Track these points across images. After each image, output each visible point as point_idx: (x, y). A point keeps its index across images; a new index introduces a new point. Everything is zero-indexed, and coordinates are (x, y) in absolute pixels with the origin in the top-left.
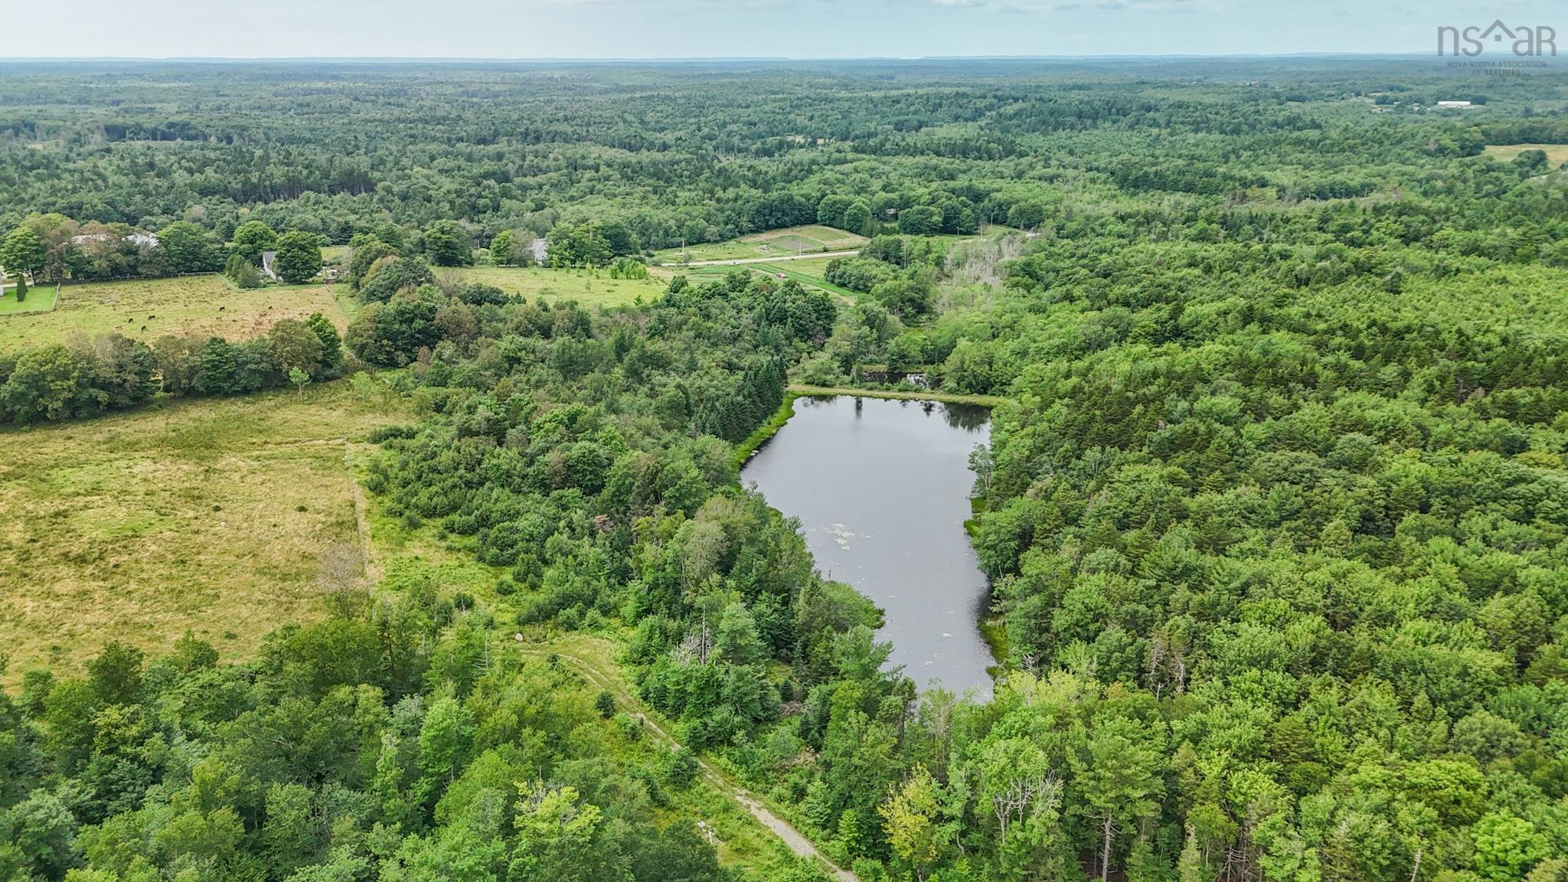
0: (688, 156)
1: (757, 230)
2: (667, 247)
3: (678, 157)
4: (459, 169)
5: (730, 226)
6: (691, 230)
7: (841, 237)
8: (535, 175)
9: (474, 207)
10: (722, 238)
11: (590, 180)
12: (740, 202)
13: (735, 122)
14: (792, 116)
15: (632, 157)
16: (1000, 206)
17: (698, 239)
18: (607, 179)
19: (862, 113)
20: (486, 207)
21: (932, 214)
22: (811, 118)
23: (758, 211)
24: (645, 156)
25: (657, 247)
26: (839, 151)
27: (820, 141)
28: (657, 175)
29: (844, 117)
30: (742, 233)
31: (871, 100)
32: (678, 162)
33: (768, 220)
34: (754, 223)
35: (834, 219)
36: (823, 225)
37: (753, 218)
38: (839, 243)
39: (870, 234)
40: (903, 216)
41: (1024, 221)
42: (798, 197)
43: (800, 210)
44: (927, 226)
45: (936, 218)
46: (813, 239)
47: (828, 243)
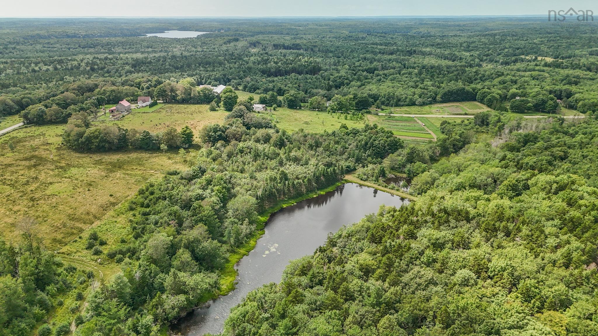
2: (396, 105)
5: (430, 99)
17: (413, 104)
21: (528, 102)
23: (446, 94)
30: (435, 102)
33: (450, 98)
34: (443, 99)
35: (482, 100)
36: (478, 102)
37: (442, 96)
38: (475, 111)
39: (494, 108)
40: (512, 102)
41: (586, 109)
42: (468, 89)
43: (467, 94)
44: (524, 107)
45: (530, 104)
46: (466, 108)
47: (471, 111)
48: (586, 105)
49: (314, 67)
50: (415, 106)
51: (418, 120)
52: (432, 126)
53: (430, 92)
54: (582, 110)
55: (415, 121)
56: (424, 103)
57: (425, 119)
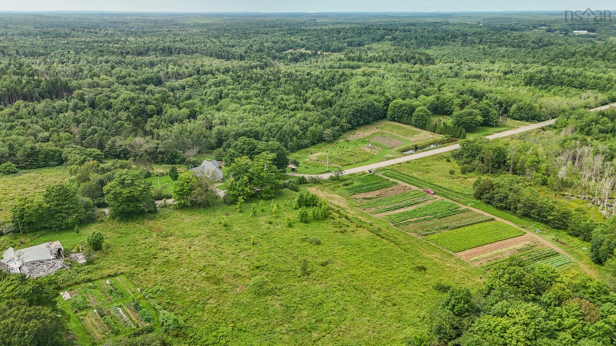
0: (258, 63)
1: (353, 129)
2: (300, 148)
3: (253, 64)
4: (130, 76)
5: (337, 128)
6: (314, 134)
7: (417, 133)
10: (335, 138)
13: (267, 42)
14: (292, 39)
15: (228, 64)
16: (501, 104)
17: (318, 140)
19: (326, 37)
21: (475, 115)
22: (302, 40)
23: (353, 115)
26: (340, 60)
27: (319, 52)
29: (320, 39)
30: (344, 130)
31: (325, 31)
33: (359, 121)
34: (350, 123)
35: (401, 117)
36: (391, 120)
37: (350, 120)
38: (419, 139)
39: (434, 130)
40: (457, 117)
41: (523, 115)
42: (375, 102)
43: (377, 111)
44: (475, 123)
45: (479, 118)
46: (397, 135)
47: (412, 139)
48: (520, 109)
49: (54, 84)
50: (323, 143)
51: (396, 180)
52: (445, 191)
53: (327, 114)
54: (517, 117)
55: (395, 183)
56: (334, 136)
57: (399, 174)
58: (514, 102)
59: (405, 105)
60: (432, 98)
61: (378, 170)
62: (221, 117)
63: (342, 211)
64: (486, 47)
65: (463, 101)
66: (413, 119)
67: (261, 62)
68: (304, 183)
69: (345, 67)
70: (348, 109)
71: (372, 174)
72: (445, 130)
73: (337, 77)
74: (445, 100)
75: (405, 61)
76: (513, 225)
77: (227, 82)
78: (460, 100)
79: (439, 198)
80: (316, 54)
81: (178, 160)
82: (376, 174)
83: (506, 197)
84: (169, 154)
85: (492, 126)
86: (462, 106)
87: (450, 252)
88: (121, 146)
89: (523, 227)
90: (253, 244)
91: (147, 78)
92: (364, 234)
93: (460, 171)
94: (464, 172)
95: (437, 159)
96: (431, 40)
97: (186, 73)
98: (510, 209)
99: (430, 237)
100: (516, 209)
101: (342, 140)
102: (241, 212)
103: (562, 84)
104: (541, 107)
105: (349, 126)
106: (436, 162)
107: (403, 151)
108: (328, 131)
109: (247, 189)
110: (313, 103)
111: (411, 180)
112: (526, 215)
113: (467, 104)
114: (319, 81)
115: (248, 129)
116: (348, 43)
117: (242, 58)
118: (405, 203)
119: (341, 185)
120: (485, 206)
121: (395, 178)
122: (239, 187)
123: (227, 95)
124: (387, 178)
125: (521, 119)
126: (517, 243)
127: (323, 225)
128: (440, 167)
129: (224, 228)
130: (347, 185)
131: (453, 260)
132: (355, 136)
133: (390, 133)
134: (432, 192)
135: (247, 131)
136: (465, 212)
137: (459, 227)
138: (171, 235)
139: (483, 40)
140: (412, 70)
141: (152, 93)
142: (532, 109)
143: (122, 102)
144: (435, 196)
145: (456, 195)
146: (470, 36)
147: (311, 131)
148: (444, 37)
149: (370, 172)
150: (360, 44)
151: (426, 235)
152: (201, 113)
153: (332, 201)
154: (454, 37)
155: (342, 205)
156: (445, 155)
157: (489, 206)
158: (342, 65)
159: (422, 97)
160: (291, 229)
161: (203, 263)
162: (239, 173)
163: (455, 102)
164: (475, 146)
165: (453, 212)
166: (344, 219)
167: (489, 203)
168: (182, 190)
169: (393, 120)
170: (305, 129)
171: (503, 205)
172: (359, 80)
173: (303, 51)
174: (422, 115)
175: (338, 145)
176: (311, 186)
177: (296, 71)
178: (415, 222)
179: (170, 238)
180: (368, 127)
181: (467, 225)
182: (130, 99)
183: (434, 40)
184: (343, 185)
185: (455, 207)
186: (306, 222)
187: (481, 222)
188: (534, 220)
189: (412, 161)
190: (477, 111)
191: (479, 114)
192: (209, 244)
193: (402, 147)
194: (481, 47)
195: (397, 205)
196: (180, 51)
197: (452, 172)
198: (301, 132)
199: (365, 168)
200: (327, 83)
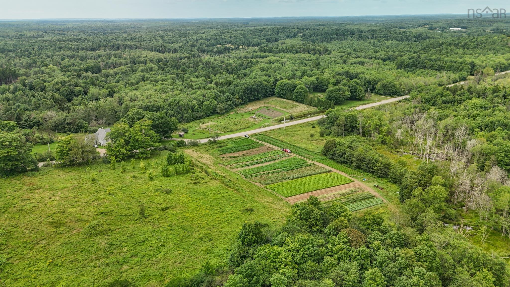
0: (187, 55)
1: (244, 103)
2: (194, 119)
3: (183, 55)
4: (74, 65)
5: (230, 103)
6: (208, 107)
7: (296, 106)
8: (115, 67)
9: (72, 92)
10: (227, 111)
11: (142, 71)
12: (232, 87)
13: (201, 39)
14: (223, 37)
15: (161, 56)
16: (369, 82)
17: (212, 112)
18: (151, 69)
19: (250, 35)
20: (80, 91)
21: (344, 91)
22: (231, 37)
23: (244, 92)
24: (168, 55)
25: (188, 121)
26: (254, 52)
27: (241, 47)
28: (176, 66)
29: (244, 37)
30: (236, 106)
31: (251, 30)
32: (184, 58)
33: (250, 97)
34: (242, 99)
35: (285, 94)
36: (278, 97)
37: (242, 97)
38: (296, 111)
39: (310, 104)
40: (328, 92)
41: (386, 91)
42: (264, 82)
43: (266, 89)
44: (343, 98)
45: (347, 93)
46: (279, 108)
47: (290, 111)
48: (384, 86)
50: (217, 115)
51: (264, 143)
52: (300, 150)
53: (223, 92)
54: (382, 92)
55: (263, 145)
56: (226, 109)
57: (268, 138)
58: (380, 80)
59: (288, 84)
60: (313, 78)
61: (252, 136)
62: (133, 95)
63: (204, 167)
64: (376, 41)
65: (337, 80)
66: (295, 95)
67: (191, 54)
68: (183, 146)
69: (257, 57)
70: (239, 88)
71: (246, 139)
72: (319, 104)
73: (245, 64)
74: (323, 80)
75: (306, 52)
76: (346, 175)
77: (154, 69)
78: (334, 79)
79: (293, 155)
80: (238, 48)
81: (83, 130)
82: (250, 138)
83: (345, 153)
84: (76, 124)
85: (358, 100)
86: (336, 84)
87: (282, 197)
88: (35, 118)
89: (353, 177)
90: (110, 194)
91: (88, 67)
92: (214, 184)
93: (319, 134)
94: (322, 135)
95: (305, 126)
96: (333, 36)
97: (123, 63)
98: (347, 163)
99: (270, 186)
100: (351, 162)
101: (234, 113)
102: (114, 169)
103: (425, 67)
104: (401, 85)
105: (241, 101)
106: (303, 129)
107: (280, 121)
108: (221, 105)
109: (123, 150)
110: (216, 84)
111: (276, 142)
112: (358, 167)
113: (340, 83)
114: (229, 68)
115: (152, 104)
116: (267, 40)
117: (175, 51)
118: (263, 160)
119: (215, 147)
120: (328, 161)
121: (264, 141)
122: (116, 148)
123: (148, 79)
124: (257, 141)
125: (385, 94)
126: (342, 189)
127: (182, 178)
128: (305, 132)
129: (91, 182)
130: (220, 147)
131: (281, 203)
132: (245, 109)
133: (274, 106)
134: (289, 151)
135: (150, 106)
136: (310, 166)
137: (299, 178)
138: (41, 188)
139: (375, 36)
140: (310, 58)
141: (86, 78)
142: (394, 86)
143: (54, 85)
144: (290, 154)
145: (308, 153)
146: (365, 32)
147: (206, 105)
148: (344, 34)
149: (246, 136)
150: (276, 40)
151: (268, 184)
152: (119, 92)
153: (200, 160)
154: (352, 33)
155: (208, 162)
156: (312, 123)
157: (332, 161)
158: (254, 56)
159: (305, 77)
160: (150, 182)
161: (55, 210)
162: (117, 137)
163: (331, 82)
164: (333, 114)
165: (300, 165)
166: (203, 173)
167: (332, 159)
168: (61, 151)
169: (280, 97)
170: (201, 104)
171: (342, 159)
172: (261, 66)
173: (229, 46)
174: (301, 92)
175: (228, 117)
176: (188, 148)
177: (215, 60)
178: (265, 174)
179: (36, 191)
180: (258, 102)
181: (307, 176)
182: (61, 82)
183: (335, 36)
184: (218, 147)
185: (303, 162)
186: (168, 176)
187: (319, 173)
188: (364, 171)
189: (283, 128)
190: (346, 88)
191: (348, 90)
192: (70, 195)
193: (279, 117)
194: (372, 41)
195: (256, 161)
196: (126, 47)
197: (312, 136)
198: (198, 106)
199: (242, 134)
200: (236, 69)
